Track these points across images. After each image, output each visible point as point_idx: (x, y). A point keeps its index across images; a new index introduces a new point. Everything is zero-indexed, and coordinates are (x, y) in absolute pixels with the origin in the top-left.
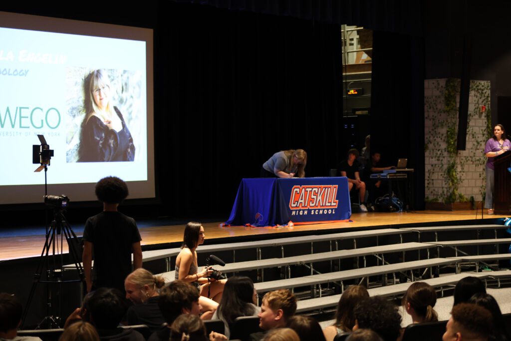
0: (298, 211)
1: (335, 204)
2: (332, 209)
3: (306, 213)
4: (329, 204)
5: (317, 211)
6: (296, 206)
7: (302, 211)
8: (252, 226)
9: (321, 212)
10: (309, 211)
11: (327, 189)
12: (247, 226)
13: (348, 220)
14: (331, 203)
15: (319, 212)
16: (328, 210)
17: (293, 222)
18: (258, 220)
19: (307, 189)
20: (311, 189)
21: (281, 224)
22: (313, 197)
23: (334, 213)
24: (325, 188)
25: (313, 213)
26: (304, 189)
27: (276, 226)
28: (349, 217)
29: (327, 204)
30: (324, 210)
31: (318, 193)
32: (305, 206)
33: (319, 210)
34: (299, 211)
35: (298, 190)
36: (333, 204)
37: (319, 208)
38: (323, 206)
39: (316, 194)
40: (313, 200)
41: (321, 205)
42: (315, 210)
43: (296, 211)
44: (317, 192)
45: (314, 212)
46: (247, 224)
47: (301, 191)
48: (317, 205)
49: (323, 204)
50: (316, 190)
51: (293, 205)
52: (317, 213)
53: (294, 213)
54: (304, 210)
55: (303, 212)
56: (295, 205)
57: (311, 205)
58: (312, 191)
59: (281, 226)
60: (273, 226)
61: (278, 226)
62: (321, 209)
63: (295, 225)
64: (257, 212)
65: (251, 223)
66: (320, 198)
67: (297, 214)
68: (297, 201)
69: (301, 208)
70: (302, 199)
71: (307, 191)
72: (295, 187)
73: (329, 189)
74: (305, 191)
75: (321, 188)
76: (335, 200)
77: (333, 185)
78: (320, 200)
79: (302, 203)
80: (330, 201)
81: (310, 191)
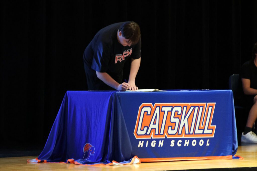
0: (147, 142)
1: (210, 131)
2: (205, 140)
3: (161, 144)
4: (201, 132)
5: (180, 141)
6: (146, 134)
7: (154, 141)
8: (76, 162)
9: (187, 143)
10: (167, 141)
11: (197, 108)
12: (69, 163)
13: (231, 157)
14: (204, 130)
15: (183, 143)
16: (198, 140)
17: (139, 157)
18: (87, 153)
19: (164, 109)
20: (170, 109)
21: (119, 161)
22: (173, 120)
23: (208, 144)
24: (195, 107)
25: (172, 145)
26: (158, 109)
27: (111, 164)
28: (233, 153)
29: (197, 131)
30: (191, 140)
32: (159, 134)
33: (183, 140)
34: (150, 141)
35: (149, 109)
36: (206, 131)
37: (183, 137)
38: (189, 134)
39: (178, 116)
40: (173, 125)
41: (187, 132)
42: (176, 140)
43: (145, 141)
44: (180, 113)
45: (176, 143)
46: (69, 160)
47: (153, 111)
48: (180, 132)
49: (189, 131)
50: (179, 109)
51: (139, 132)
52: (179, 145)
53: (141, 144)
54: (157, 141)
55: (157, 143)
56: (143, 132)
57: (170, 132)
58: (172, 111)
59: (118, 164)
60: (106, 163)
61: (114, 163)
62: (187, 139)
63: (142, 162)
64: (87, 141)
65: (76, 159)
66: (184, 122)
67: (147, 146)
68: (147, 127)
69: (153, 137)
70: (155, 123)
71: (164, 111)
72: (144, 106)
73: (201, 108)
74: (161, 111)
75: (187, 107)
76: (211, 126)
77: (208, 103)
78: (184, 125)
79: (155, 129)
80: (202, 126)
81: (168, 111)
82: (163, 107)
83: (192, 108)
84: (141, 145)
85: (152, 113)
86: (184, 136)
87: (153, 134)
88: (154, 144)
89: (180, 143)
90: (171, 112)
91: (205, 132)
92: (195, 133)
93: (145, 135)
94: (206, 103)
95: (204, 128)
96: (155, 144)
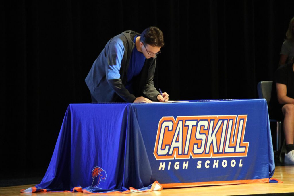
0: (170, 163)
1: (243, 149)
2: (237, 160)
3: (186, 165)
4: (232, 150)
5: (208, 162)
6: (168, 154)
7: (178, 163)
8: (85, 191)
9: (216, 164)
10: (193, 162)
11: (226, 122)
12: (76, 191)
14: (235, 148)
16: (229, 160)
17: (160, 183)
18: (97, 179)
19: (187, 123)
20: (195, 123)
21: (137, 187)
22: (198, 136)
23: (241, 165)
24: (223, 120)
25: (199, 166)
26: (181, 123)
27: (128, 191)
28: (270, 175)
29: (227, 150)
30: (221, 160)
31: (208, 129)
32: (183, 154)
33: (212, 160)
34: (173, 162)
35: (170, 124)
36: (238, 149)
37: (211, 156)
38: (218, 153)
39: (204, 131)
40: (199, 142)
41: (216, 151)
42: (204, 161)
43: (167, 162)
44: (206, 128)
45: (203, 164)
46: (76, 188)
47: (175, 126)
48: (207, 151)
49: (218, 150)
50: (205, 123)
51: (160, 152)
52: (207, 167)
53: (162, 166)
54: (181, 162)
55: (181, 165)
56: (165, 152)
57: (196, 151)
58: (197, 125)
59: (136, 191)
60: (122, 190)
61: (132, 190)
62: (216, 159)
63: (164, 189)
64: (96, 164)
65: (84, 187)
66: (212, 138)
67: (169, 169)
68: (169, 145)
69: (176, 158)
70: (177, 140)
71: (188, 126)
72: (165, 120)
73: (231, 121)
74: (184, 126)
75: (214, 120)
76: (243, 143)
77: (239, 115)
78: (212, 142)
79: (178, 147)
80: (232, 143)
81: (193, 126)
82: (186, 120)
83: (220, 122)
85: (174, 128)
86: (213, 156)
87: (176, 154)
89: (208, 164)
90: (196, 127)
91: (237, 151)
92: (225, 151)
94: (236, 115)
95: (235, 146)
96: (178, 166)
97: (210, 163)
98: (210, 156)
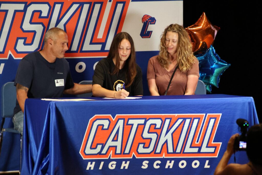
0: (102, 163)
1: (211, 150)
2: (202, 161)
3: (125, 165)
4: (195, 150)
5: (158, 162)
6: (100, 153)
7: (114, 162)
9: (170, 165)
10: (135, 163)
11: (189, 120)
14: (200, 148)
15: (163, 165)
20: (142, 121)
22: (146, 135)
23: (207, 166)
24: (184, 120)
25: (145, 167)
26: (121, 121)
29: (189, 150)
30: (178, 160)
31: (161, 128)
32: (122, 153)
33: (164, 161)
35: (106, 123)
36: (205, 150)
37: (164, 156)
40: (147, 141)
41: (171, 151)
42: (152, 161)
43: (98, 161)
44: (158, 126)
45: (150, 165)
47: (112, 126)
48: (158, 152)
50: (158, 122)
52: (156, 167)
56: (95, 151)
57: (142, 151)
58: (145, 124)
62: (171, 159)
68: (102, 144)
69: (112, 157)
70: (115, 139)
71: (132, 125)
72: (98, 118)
74: (126, 124)
75: (170, 119)
76: (213, 143)
78: (166, 142)
79: (116, 147)
80: (196, 143)
81: (139, 124)
82: (129, 119)
83: (180, 120)
84: (90, 166)
85: (111, 127)
87: (112, 152)
88: (113, 165)
89: (157, 164)
90: (143, 125)
91: (202, 151)
93: (98, 155)
97: (160, 164)
98: (162, 156)
